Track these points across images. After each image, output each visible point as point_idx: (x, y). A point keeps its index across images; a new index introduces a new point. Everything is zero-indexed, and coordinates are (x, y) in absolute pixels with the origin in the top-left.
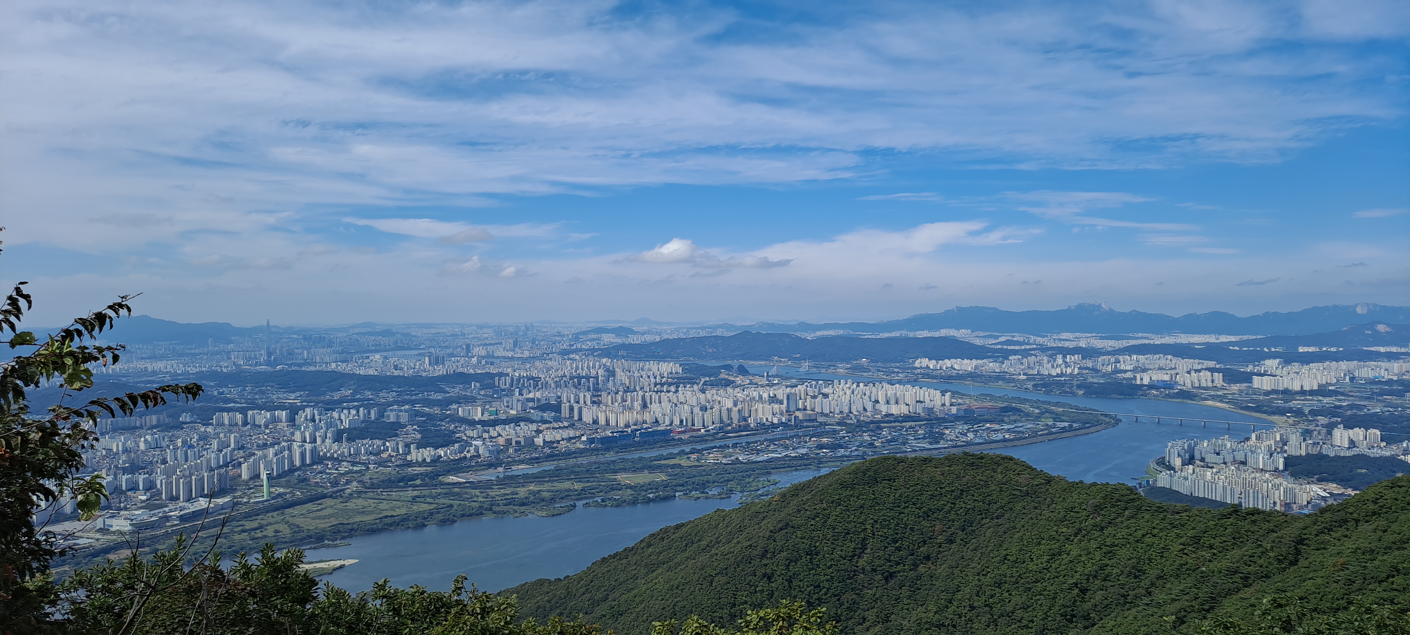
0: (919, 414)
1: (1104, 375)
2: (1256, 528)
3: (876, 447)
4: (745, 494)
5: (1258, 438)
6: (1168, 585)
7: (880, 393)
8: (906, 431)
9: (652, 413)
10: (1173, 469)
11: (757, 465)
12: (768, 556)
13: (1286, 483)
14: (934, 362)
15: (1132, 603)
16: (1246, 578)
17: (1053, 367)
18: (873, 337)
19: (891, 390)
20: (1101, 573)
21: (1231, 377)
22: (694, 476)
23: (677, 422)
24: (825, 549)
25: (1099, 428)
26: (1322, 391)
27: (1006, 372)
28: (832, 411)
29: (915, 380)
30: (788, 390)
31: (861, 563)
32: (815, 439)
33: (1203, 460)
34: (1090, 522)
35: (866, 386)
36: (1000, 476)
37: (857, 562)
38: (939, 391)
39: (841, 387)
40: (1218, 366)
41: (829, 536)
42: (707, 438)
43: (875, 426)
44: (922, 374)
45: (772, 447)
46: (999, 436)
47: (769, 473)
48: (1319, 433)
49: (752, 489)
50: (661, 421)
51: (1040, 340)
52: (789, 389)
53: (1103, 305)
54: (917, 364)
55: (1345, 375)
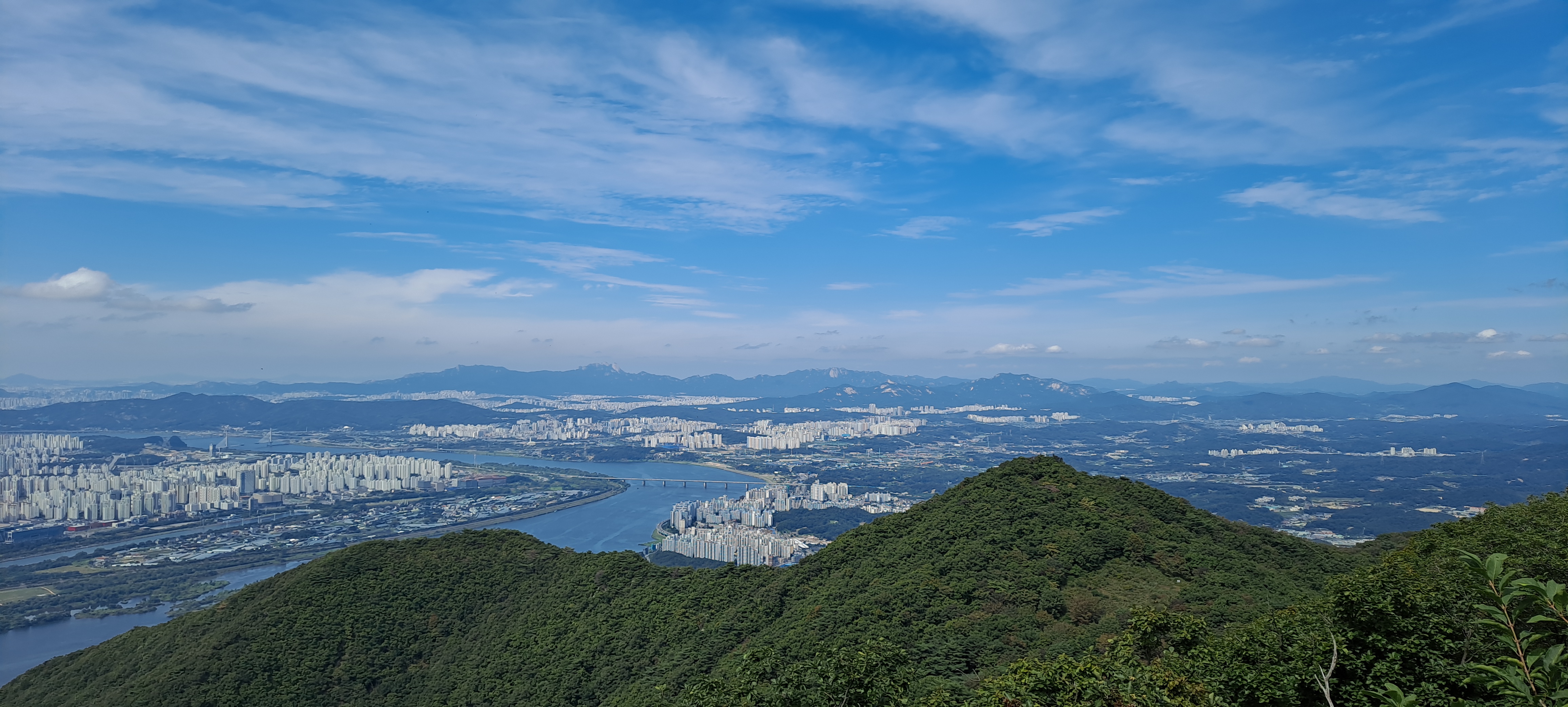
0: (413, 489)
1: (614, 439)
2: (748, 584)
3: (359, 531)
4: (177, 603)
5: (751, 496)
6: (671, 651)
7: (365, 467)
8: (398, 510)
9: (34, 505)
10: (678, 532)
11: (196, 565)
12: (210, 679)
13: (773, 538)
14: (432, 428)
15: (636, 674)
16: (739, 635)
17: (563, 431)
18: (358, 400)
19: (379, 463)
20: (607, 648)
21: (730, 438)
22: (100, 586)
23: (73, 514)
24: (290, 660)
25: (608, 494)
26: (803, 449)
27: (514, 438)
28: (303, 490)
29: (410, 450)
30: (243, 467)
31: (337, 672)
32: (279, 527)
33: (704, 521)
34: (598, 594)
35: (348, 458)
36: (504, 554)
37: (332, 672)
38: (438, 462)
39: (315, 460)
40: (718, 428)
41: (295, 645)
42: (121, 534)
43: (359, 506)
44: (419, 443)
45: (219, 540)
46: (506, 509)
47: (214, 574)
48: (800, 489)
49: (188, 596)
50: (48, 515)
51: (550, 403)
52: (245, 465)
53: (613, 367)
54: (412, 431)
55: (821, 434)
